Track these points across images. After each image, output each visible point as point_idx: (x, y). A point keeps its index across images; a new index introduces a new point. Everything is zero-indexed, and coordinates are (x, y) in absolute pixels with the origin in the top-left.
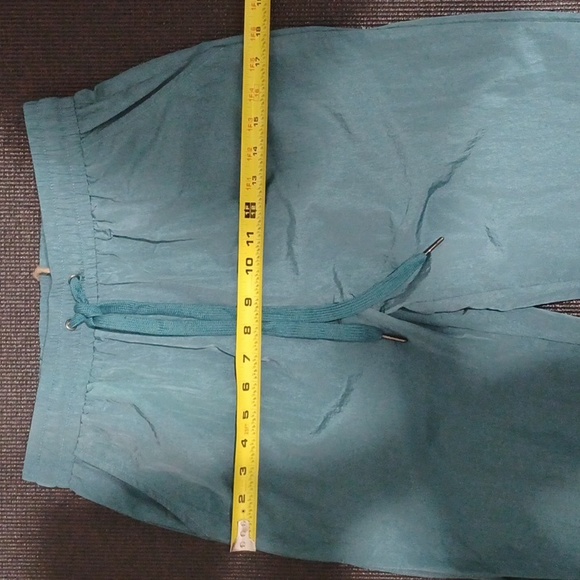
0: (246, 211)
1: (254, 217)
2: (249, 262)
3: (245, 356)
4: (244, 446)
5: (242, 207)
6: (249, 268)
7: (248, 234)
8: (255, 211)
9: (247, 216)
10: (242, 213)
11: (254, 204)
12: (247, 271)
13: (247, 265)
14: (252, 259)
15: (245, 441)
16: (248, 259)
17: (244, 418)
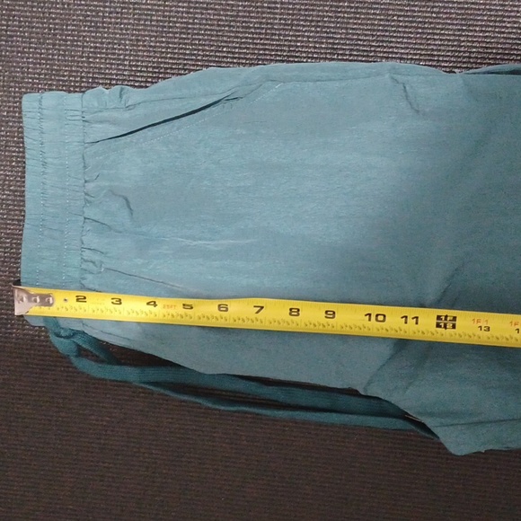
0: (446, 317)
1: (438, 326)
2: (381, 318)
3: (262, 308)
4: (148, 304)
5: (451, 313)
6: (373, 317)
7: (417, 318)
8: (445, 327)
9: (439, 318)
10: (443, 312)
11: (454, 327)
12: (370, 315)
13: (377, 315)
14: (384, 321)
15: (155, 305)
16: (384, 316)
17: (184, 305)
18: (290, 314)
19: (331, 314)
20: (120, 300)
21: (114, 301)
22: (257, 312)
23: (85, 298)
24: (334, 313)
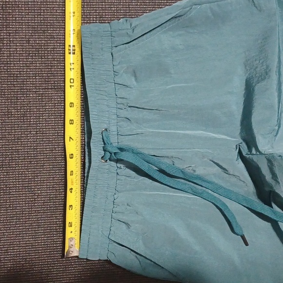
3: (70, 138)
4: (71, 192)
6: (72, 84)
12: (71, 86)
13: (71, 82)
14: (73, 79)
15: (72, 189)
16: (71, 79)
17: (71, 175)
18: (73, 124)
19: (72, 104)
20: (70, 206)
21: (71, 209)
22: (73, 140)
23: (70, 223)
24: (71, 103)
